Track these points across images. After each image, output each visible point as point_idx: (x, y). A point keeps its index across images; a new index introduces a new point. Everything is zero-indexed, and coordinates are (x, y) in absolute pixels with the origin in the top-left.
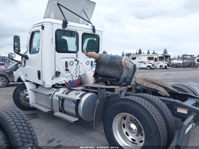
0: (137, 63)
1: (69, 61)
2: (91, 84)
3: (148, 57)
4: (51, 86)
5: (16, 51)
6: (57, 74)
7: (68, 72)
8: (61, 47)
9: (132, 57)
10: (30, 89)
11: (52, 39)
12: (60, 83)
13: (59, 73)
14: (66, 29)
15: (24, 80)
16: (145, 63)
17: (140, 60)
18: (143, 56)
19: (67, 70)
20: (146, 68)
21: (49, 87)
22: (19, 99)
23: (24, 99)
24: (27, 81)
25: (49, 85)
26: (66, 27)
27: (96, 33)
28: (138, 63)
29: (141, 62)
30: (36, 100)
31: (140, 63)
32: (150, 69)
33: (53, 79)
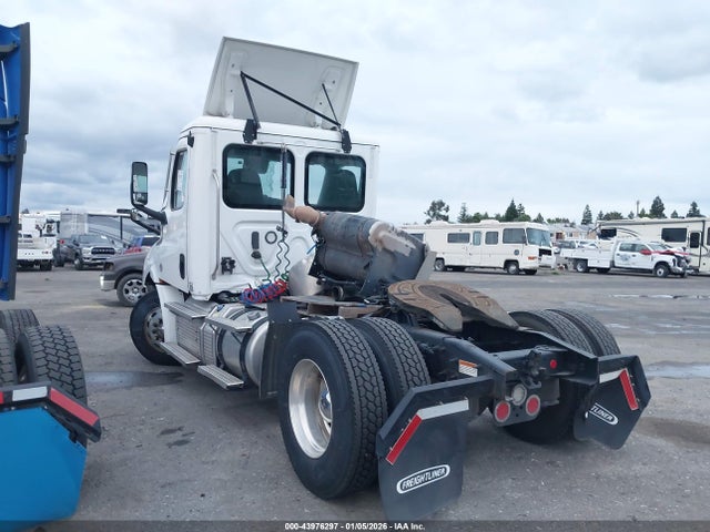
0: (618, 252)
1: (262, 230)
2: (310, 297)
3: (664, 230)
4: (209, 297)
5: (136, 203)
6: (227, 266)
7: (258, 261)
8: (240, 191)
9: (603, 227)
10: (166, 305)
11: (214, 171)
12: (234, 292)
13: (232, 263)
14: (255, 143)
15: (156, 280)
16: (646, 252)
17: (632, 240)
18: (644, 224)
19: (256, 256)
20: (650, 271)
21: (204, 299)
22: (143, 331)
23: (154, 332)
24: (163, 283)
25: (203, 293)
26: (255, 138)
27: (352, 152)
28: (621, 249)
29: (633, 248)
30: (178, 335)
31: (627, 250)
32: (665, 276)
33: (213, 277)
